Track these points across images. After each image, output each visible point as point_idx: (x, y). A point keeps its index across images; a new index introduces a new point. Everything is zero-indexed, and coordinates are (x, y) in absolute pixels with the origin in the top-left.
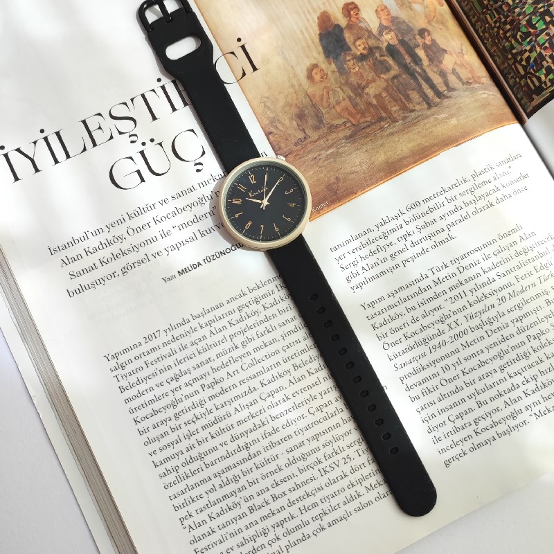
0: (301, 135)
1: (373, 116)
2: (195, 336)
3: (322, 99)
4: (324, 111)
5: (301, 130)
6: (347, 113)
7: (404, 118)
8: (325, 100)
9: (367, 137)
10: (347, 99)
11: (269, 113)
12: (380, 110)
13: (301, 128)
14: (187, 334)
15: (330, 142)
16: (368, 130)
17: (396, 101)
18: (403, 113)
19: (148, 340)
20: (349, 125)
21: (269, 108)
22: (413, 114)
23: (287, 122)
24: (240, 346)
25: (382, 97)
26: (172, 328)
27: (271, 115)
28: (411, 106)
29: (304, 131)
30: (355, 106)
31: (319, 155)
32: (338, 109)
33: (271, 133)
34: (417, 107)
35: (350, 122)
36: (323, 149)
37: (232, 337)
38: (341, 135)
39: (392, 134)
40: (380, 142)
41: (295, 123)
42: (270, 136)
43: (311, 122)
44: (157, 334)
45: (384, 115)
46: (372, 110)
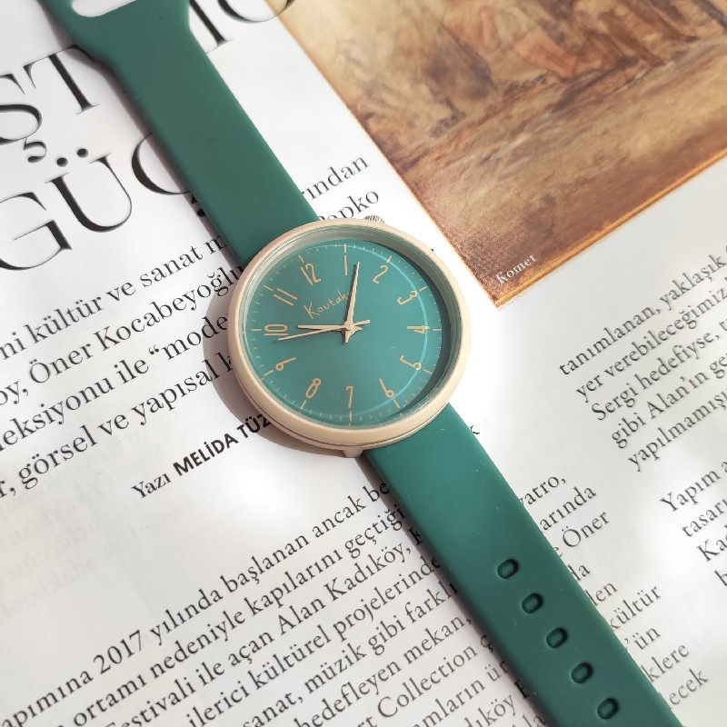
0: (444, 113)
1: (605, 58)
2: (240, 638)
3: (480, 32)
4: (489, 58)
5: (441, 102)
6: (542, 57)
7: (677, 56)
8: (487, 33)
9: (599, 101)
10: (539, 29)
11: (358, 72)
12: (619, 44)
13: (440, 97)
14: (218, 632)
15: (515, 122)
16: (599, 88)
17: (650, 21)
18: (673, 45)
19: (108, 662)
20: (551, 80)
21: (358, 63)
22: (694, 46)
23: (406, 88)
24: (367, 649)
25: (618, 18)
26: (173, 621)
27: (365, 77)
28: (686, 30)
29: (449, 103)
30: (560, 39)
31: (495, 151)
32: (522, 49)
33: (370, 115)
34: (701, 31)
35: (554, 73)
36: (502, 138)
37: (341, 627)
38: (539, 102)
39: (656, 91)
40: (631, 111)
41: (424, 89)
42: (371, 122)
43: (462, 82)
44: (133, 644)
45: (629, 52)
46: (599, 44)
